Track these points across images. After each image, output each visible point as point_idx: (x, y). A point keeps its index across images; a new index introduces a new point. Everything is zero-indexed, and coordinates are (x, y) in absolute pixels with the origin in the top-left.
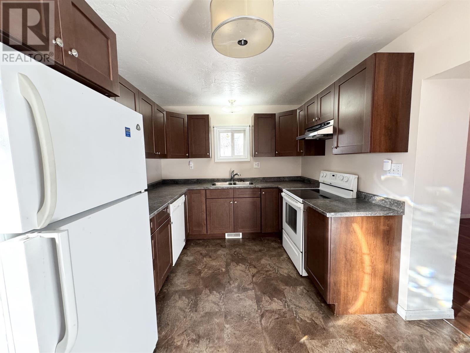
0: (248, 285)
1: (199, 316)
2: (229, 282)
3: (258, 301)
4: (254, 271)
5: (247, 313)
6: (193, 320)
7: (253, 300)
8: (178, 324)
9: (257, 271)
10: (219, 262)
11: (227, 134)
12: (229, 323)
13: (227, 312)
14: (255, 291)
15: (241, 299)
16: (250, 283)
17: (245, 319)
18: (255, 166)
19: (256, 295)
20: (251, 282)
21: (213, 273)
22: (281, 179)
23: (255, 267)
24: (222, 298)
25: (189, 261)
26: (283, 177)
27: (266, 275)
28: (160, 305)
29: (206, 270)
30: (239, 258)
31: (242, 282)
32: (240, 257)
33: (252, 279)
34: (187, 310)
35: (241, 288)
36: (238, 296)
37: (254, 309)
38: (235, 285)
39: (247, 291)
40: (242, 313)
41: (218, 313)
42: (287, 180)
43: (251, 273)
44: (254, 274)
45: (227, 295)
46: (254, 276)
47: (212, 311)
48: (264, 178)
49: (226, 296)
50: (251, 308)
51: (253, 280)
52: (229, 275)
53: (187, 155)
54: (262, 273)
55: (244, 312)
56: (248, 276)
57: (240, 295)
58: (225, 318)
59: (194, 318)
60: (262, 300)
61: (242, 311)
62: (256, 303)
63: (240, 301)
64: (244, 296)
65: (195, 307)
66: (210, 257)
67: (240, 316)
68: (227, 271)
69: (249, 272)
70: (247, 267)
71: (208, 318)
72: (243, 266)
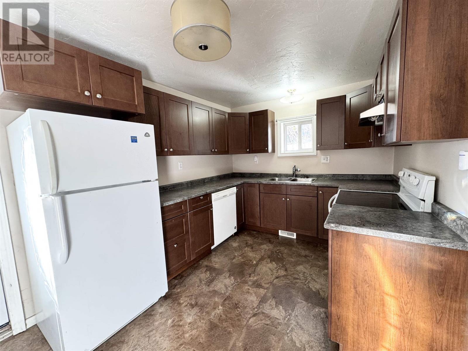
0: (265, 283)
1: (207, 290)
2: (250, 274)
3: (263, 300)
4: (282, 273)
5: (244, 305)
6: (202, 291)
7: (259, 298)
8: (191, 288)
9: (285, 274)
10: (255, 255)
11: (294, 127)
12: (223, 306)
13: (229, 298)
14: (267, 292)
15: (248, 292)
16: (268, 283)
17: (239, 310)
18: (323, 161)
19: (265, 295)
20: (270, 283)
21: (244, 262)
23: (286, 270)
24: (234, 285)
25: (234, 246)
27: (291, 282)
28: (191, 271)
29: (240, 258)
30: (277, 256)
31: (261, 279)
32: (278, 256)
33: (274, 279)
34: (203, 282)
35: (256, 283)
36: (249, 289)
37: (252, 306)
38: (253, 279)
39: (259, 288)
40: (240, 304)
41: (222, 295)
43: (277, 274)
44: (280, 276)
45: (240, 284)
46: (278, 278)
47: (219, 291)
48: (334, 174)
49: (238, 285)
50: (250, 304)
51: (273, 281)
52: (255, 269)
53: (248, 150)
54: (288, 279)
55: (242, 304)
56: (271, 276)
57: (250, 288)
58: (224, 301)
59: (204, 290)
60: (267, 302)
61: (241, 302)
62: (259, 302)
63: (247, 293)
64: (253, 291)
65: (210, 282)
66: (252, 248)
67: (236, 305)
68: (257, 265)
69: (276, 273)
70: (279, 267)
71: (212, 295)
72: (276, 265)
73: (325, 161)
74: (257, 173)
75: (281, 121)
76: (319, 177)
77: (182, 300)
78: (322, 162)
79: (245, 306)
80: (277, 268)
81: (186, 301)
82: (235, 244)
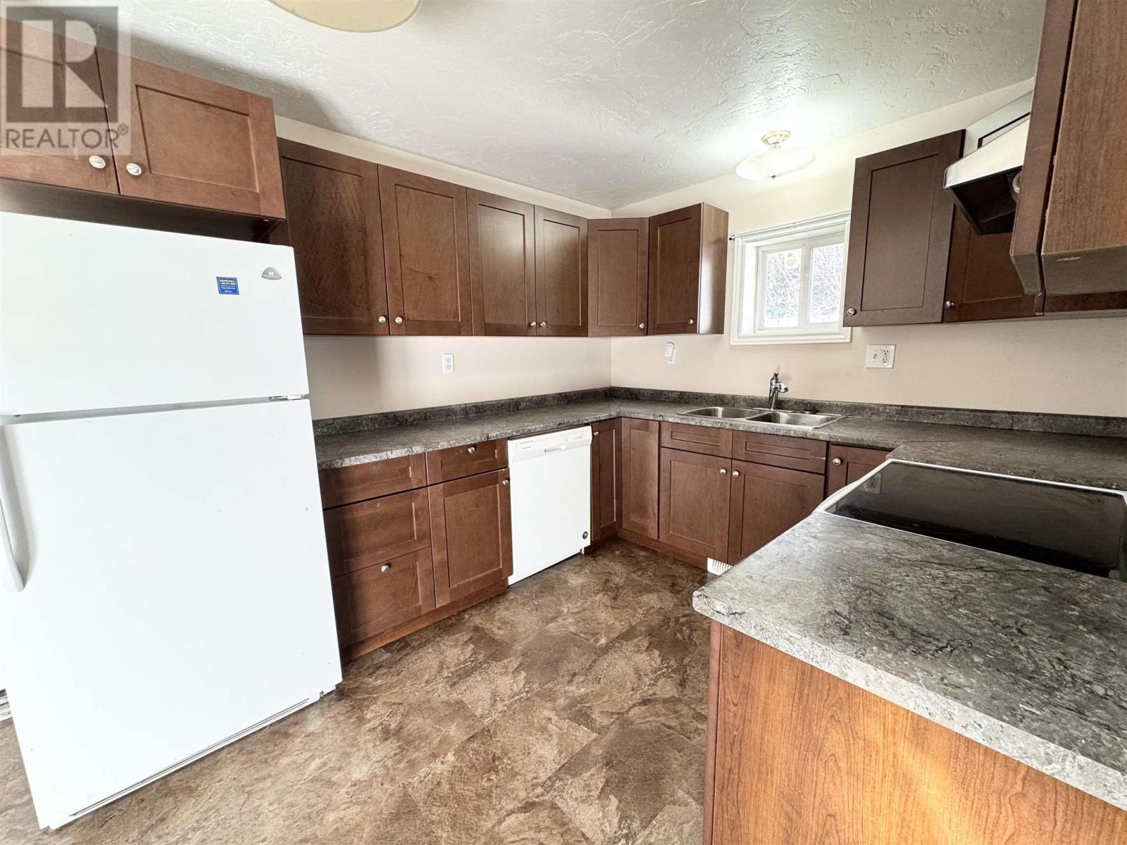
0: (602, 712)
1: (444, 697)
2: (574, 675)
3: (572, 766)
4: (667, 689)
5: (512, 768)
6: (430, 696)
7: (563, 755)
8: (408, 683)
9: (673, 697)
10: (616, 619)
11: (790, 255)
12: (459, 756)
13: (486, 733)
14: (595, 740)
15: (543, 730)
16: (612, 713)
17: (493, 777)
18: (869, 362)
19: (586, 750)
20: (618, 713)
21: (575, 634)
22: (994, 420)
23: (682, 684)
24: (517, 698)
25: (569, 584)
26: (1009, 413)
27: (682, 724)
28: (431, 636)
29: (571, 620)
30: (675, 634)
31: (598, 695)
32: (678, 635)
33: (634, 706)
34: (445, 673)
35: (579, 705)
36: (550, 719)
37: (535, 775)
38: (577, 691)
39: (579, 725)
40: (505, 761)
41: (473, 720)
42: (1032, 426)
43: (650, 692)
44: (655, 700)
45: (535, 698)
46: (645, 705)
47: (470, 707)
48: (903, 406)
49: (528, 699)
50: (533, 767)
51: (628, 712)
52: (595, 661)
53: (642, 326)
54: (676, 712)
55: (509, 762)
56: (631, 692)
57: (555, 718)
58: (469, 739)
59: (435, 695)
60: (581, 774)
61: (510, 755)
62: (559, 766)
63: (538, 731)
64: (557, 730)
65: (464, 673)
66: (615, 598)
67: (494, 760)
68: (605, 650)
69: (649, 685)
70: (665, 670)
71: (450, 713)
72: (659, 660)
73: (878, 363)
74: (672, 392)
75: (746, 239)
76: (853, 411)
77: (372, 711)
78: (867, 366)
79: (517, 770)
80: (659, 673)
81: (379, 716)
82: (575, 581)
